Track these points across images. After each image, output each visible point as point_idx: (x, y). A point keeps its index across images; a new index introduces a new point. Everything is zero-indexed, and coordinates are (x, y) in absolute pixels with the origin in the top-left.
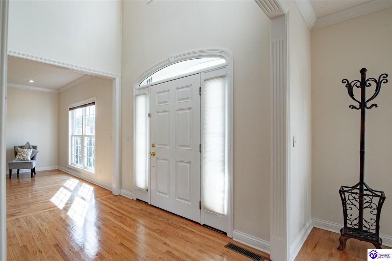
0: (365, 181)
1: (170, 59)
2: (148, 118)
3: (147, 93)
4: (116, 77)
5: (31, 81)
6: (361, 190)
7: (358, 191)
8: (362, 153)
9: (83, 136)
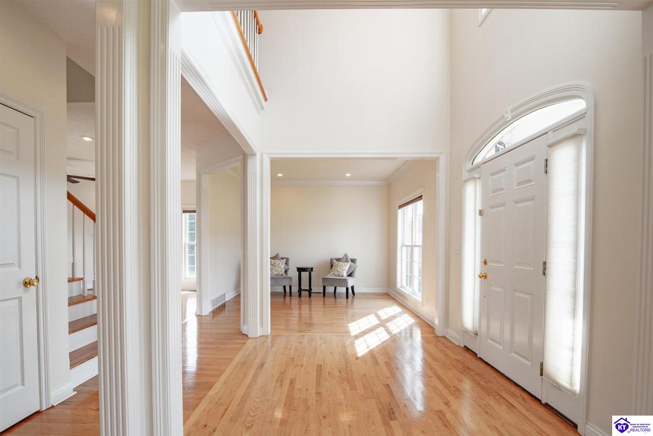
1: (506, 115)
2: (478, 217)
4: (439, 155)
5: (348, 175)
9: (412, 247)
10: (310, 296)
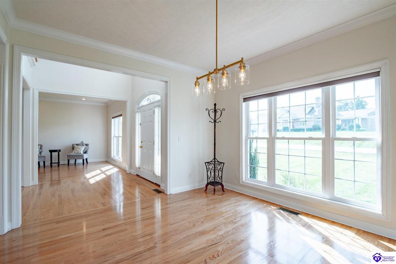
0: (216, 158)
2: (140, 126)
3: (139, 111)
4: (128, 100)
5: (84, 99)
6: (215, 162)
7: (213, 162)
8: (215, 144)
9: (118, 137)
10: (59, 166)
